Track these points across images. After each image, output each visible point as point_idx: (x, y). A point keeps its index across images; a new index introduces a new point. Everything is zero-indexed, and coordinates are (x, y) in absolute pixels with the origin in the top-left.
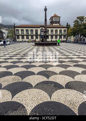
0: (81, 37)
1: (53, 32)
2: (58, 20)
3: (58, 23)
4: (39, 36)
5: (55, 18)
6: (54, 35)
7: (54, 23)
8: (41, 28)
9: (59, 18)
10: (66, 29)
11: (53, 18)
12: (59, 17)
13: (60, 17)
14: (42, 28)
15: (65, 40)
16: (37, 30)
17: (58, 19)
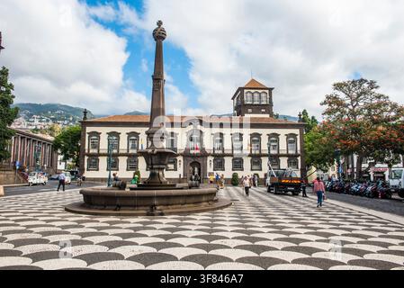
0: (365, 166)
2: (264, 99)
3: (263, 111)
4: (180, 158)
5: (252, 91)
7: (250, 110)
9: (267, 91)
10: (296, 131)
11: (245, 91)
12: (267, 89)
13: (271, 90)
17: (263, 95)
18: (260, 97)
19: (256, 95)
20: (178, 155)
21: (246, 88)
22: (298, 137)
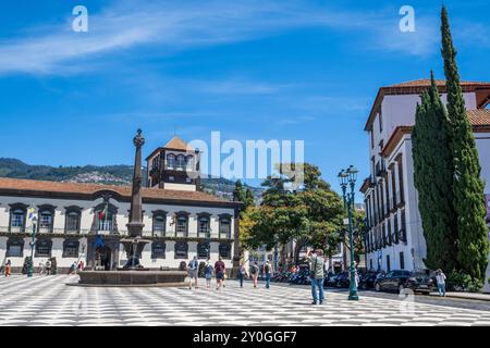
1: (164, 220)
3: (188, 180)
4: (83, 241)
6: (169, 239)
7: (171, 178)
8: (100, 201)
10: (231, 212)
11: (167, 152)
14: (106, 200)
16: (78, 209)
20: (82, 236)
21: (169, 149)
22: (232, 218)
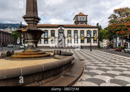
3: (84, 23)
5: (81, 16)
7: (80, 23)
9: (86, 16)
13: (87, 16)
14: (61, 28)
15: (96, 44)
16: (54, 31)
18: (83, 19)
19: (82, 18)
21: (78, 15)
22: (97, 31)
